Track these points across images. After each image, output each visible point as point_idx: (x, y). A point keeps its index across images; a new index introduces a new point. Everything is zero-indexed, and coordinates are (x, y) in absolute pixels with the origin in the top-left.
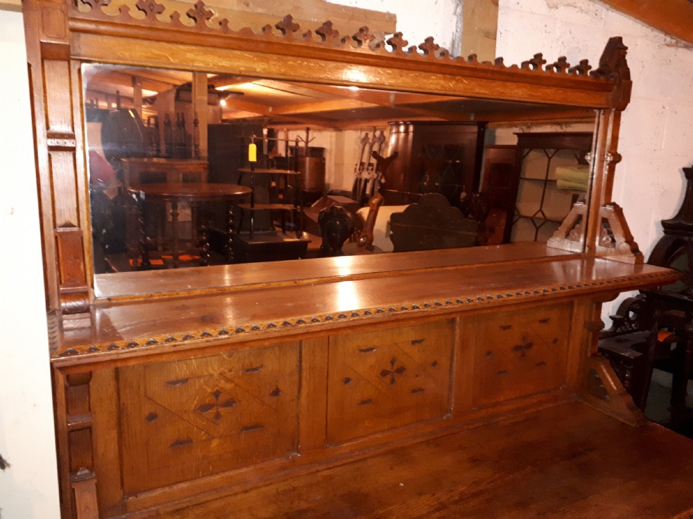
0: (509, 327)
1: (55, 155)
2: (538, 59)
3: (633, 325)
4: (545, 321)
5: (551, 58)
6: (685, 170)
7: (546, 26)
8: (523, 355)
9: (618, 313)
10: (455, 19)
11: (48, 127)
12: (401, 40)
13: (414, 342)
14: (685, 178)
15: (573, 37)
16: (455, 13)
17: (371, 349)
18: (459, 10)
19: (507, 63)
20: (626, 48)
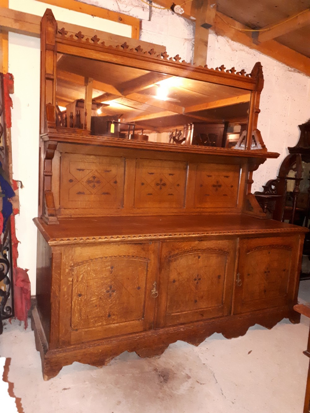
0: (211, 176)
1: (47, 81)
2: (222, 67)
3: (274, 192)
4: (227, 177)
5: (228, 67)
6: (300, 126)
7: (231, 58)
8: (217, 190)
9: (266, 185)
10: (192, 52)
11: (45, 72)
12: (166, 54)
13: (170, 174)
14: (300, 130)
15: (244, 64)
16: (192, 50)
17: (153, 174)
18: (193, 49)
19: (209, 67)
20: (262, 67)
